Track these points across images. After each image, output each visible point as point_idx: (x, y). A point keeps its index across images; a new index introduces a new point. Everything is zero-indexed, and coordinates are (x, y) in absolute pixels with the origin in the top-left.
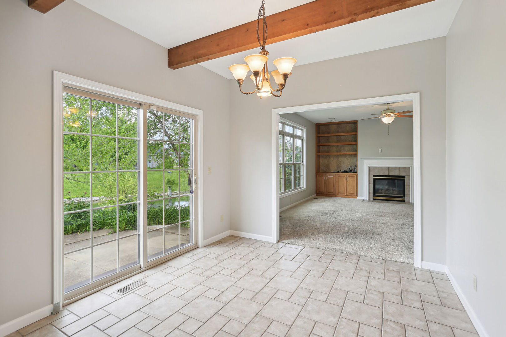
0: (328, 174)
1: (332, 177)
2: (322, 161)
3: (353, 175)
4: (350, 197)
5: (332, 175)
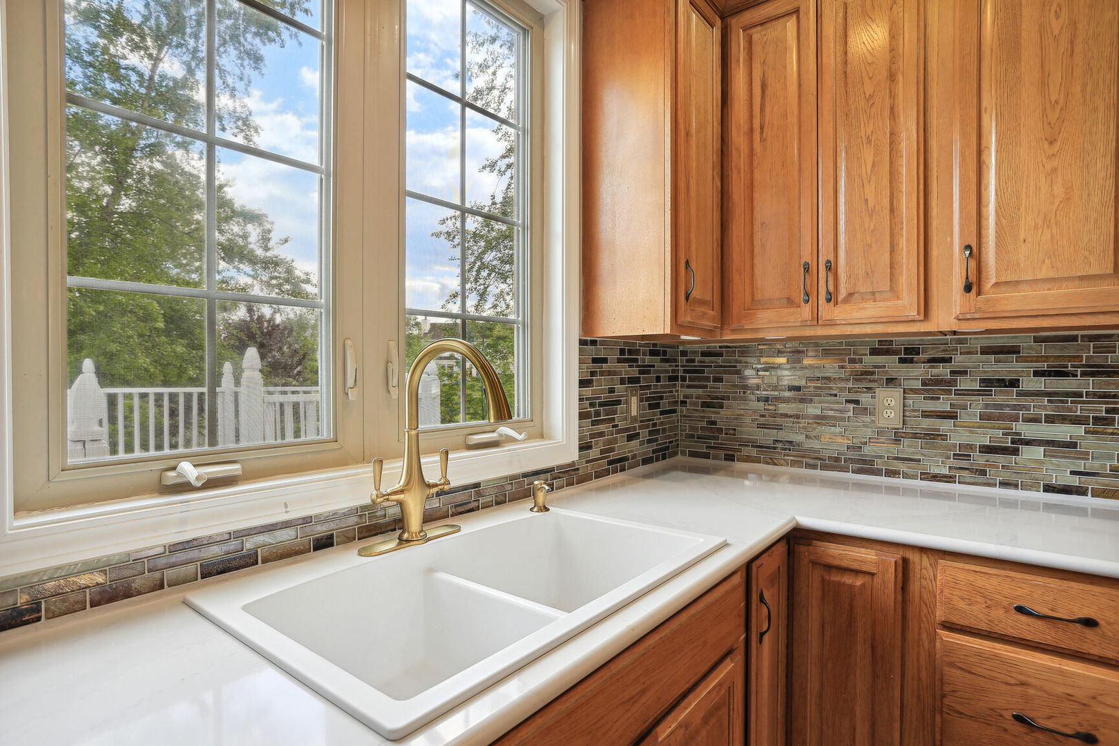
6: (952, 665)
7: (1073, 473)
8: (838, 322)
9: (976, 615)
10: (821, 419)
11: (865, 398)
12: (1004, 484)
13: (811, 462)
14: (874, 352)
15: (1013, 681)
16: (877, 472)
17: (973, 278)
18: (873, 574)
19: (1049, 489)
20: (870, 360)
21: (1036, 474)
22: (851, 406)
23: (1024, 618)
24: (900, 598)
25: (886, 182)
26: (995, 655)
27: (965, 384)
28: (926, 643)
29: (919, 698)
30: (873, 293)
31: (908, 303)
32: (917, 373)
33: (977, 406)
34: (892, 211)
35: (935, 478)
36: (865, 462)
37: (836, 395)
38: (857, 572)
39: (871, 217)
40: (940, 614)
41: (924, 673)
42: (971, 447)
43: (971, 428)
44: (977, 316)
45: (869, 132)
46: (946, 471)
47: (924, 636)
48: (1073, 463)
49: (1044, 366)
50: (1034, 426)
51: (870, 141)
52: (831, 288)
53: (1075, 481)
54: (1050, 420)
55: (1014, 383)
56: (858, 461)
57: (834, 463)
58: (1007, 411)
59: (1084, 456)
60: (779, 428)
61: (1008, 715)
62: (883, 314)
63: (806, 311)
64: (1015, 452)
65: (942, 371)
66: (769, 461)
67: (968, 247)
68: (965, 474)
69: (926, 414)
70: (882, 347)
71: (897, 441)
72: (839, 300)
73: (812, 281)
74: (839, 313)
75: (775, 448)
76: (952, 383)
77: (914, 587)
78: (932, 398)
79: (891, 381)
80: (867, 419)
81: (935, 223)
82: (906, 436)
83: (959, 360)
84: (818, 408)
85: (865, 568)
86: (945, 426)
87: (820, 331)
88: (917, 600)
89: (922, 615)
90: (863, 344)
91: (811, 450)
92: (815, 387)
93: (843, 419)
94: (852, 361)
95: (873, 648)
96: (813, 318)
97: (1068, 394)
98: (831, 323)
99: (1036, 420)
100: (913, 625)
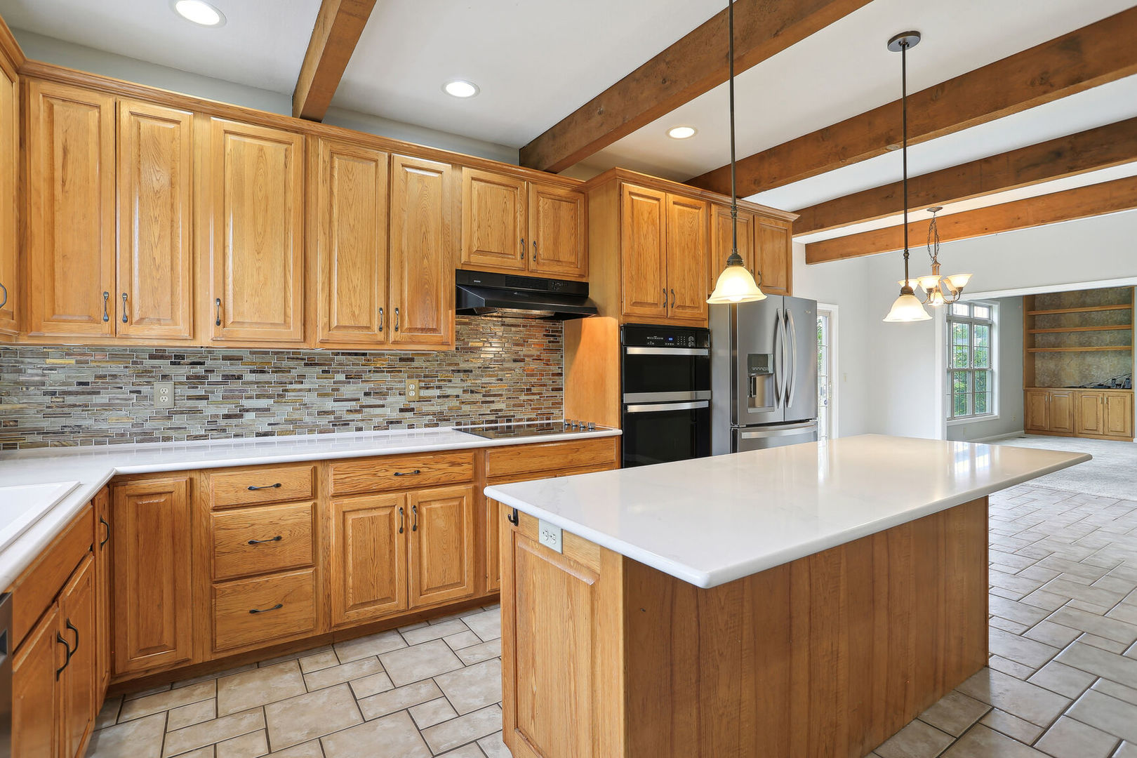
0: (1054, 391)
1: (1064, 398)
2: (1040, 365)
3: (1122, 394)
4: (1114, 438)
5: (1066, 393)
6: (219, 529)
7: (269, 424)
8: (133, 337)
9: (230, 499)
10: (108, 407)
11: (145, 389)
12: (236, 436)
13: (99, 439)
14: (152, 357)
15: (248, 525)
16: (156, 440)
17: (221, 318)
18: (171, 492)
19: (258, 435)
20: (148, 363)
21: (253, 428)
22: (134, 395)
23: (252, 492)
24: (189, 501)
25: (168, 249)
26: (240, 515)
27: (212, 378)
28: (205, 524)
29: (201, 555)
30: (159, 320)
31: (183, 328)
32: (183, 371)
33: (219, 391)
34: (172, 269)
35: (196, 438)
36: (145, 433)
37: (121, 388)
38: (160, 494)
39: (158, 270)
40: (212, 504)
41: (203, 542)
42: (217, 416)
43: (216, 403)
44: (223, 339)
45: (156, 214)
46: (203, 433)
47: (203, 519)
48: (269, 419)
49: (254, 367)
50: (250, 401)
51: (158, 221)
52: (127, 313)
53: (269, 429)
54: (258, 397)
55: (240, 377)
56: (141, 434)
57: (121, 438)
58: (237, 393)
59: (273, 415)
60: (68, 415)
61: (246, 543)
62: (167, 334)
63: (106, 327)
64: (241, 416)
65: (199, 370)
66: (57, 443)
67: (218, 300)
68: (214, 432)
69: (189, 398)
70: (158, 354)
71: (169, 418)
72: (134, 321)
73: (111, 306)
74: (133, 330)
75: (63, 433)
76: (205, 377)
77: (197, 493)
78: (193, 388)
79: (164, 377)
80: (147, 403)
81: (198, 282)
82: (177, 413)
83: (209, 363)
84: (105, 398)
85: (167, 490)
86: (201, 404)
87: (116, 342)
88: (199, 500)
89: (202, 508)
90: (143, 351)
91: (101, 431)
92: (102, 382)
93: (128, 405)
94: (134, 363)
95: (173, 537)
96: (112, 333)
97: (266, 383)
98: (127, 337)
99: (251, 398)
100: (196, 515)
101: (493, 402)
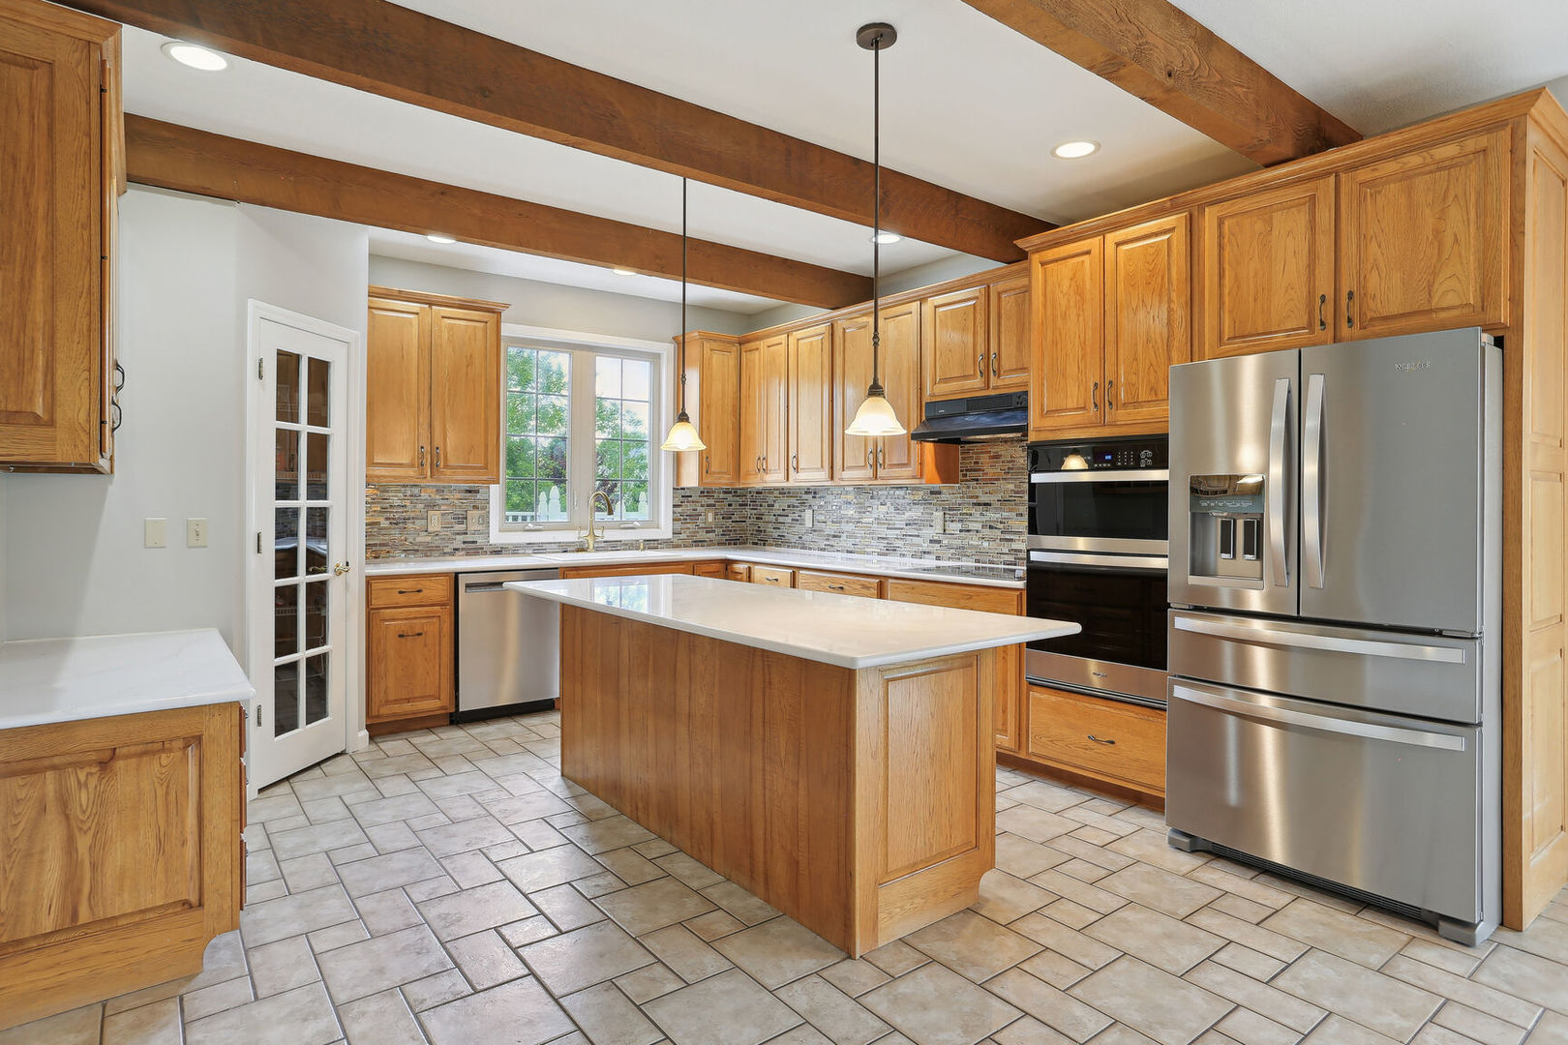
10: (791, 524)
11: (803, 514)
20: (804, 497)
33: (832, 517)
36: (803, 544)
42: (829, 535)
43: (830, 527)
46: (824, 546)
50: (844, 525)
58: (838, 519)
60: (779, 528)
65: (823, 502)
71: (811, 533)
75: (778, 539)
79: (810, 506)
84: (790, 519)
86: (824, 526)
91: (788, 539)
92: (789, 510)
93: (797, 524)
94: (800, 497)
101: (1011, 540)
